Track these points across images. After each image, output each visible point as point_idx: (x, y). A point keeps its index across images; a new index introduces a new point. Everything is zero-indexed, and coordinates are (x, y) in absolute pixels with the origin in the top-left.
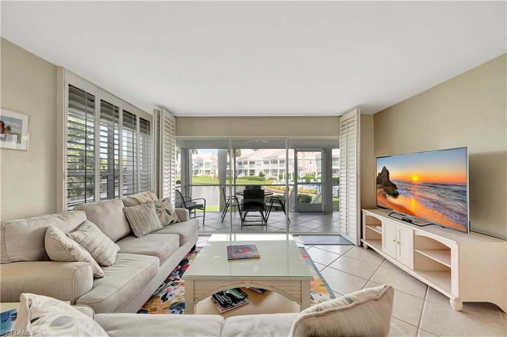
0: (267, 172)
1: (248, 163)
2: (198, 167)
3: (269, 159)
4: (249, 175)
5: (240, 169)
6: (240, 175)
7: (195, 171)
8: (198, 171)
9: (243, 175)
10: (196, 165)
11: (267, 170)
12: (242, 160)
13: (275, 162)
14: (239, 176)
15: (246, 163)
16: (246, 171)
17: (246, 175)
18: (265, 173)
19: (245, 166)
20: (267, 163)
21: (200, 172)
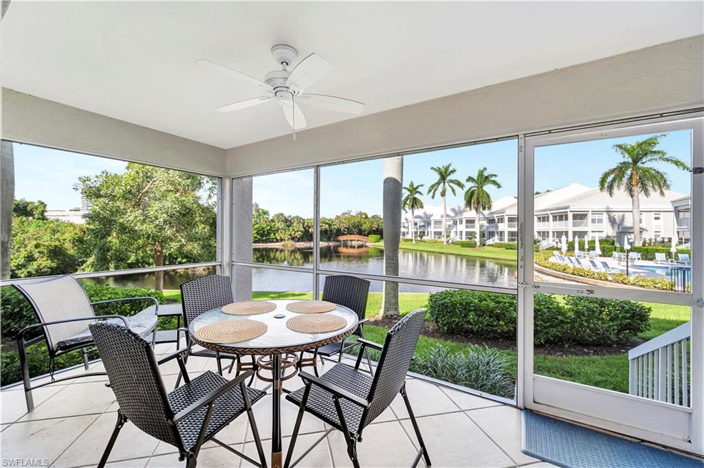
0: (544, 236)
1: (506, 219)
2: (424, 226)
3: (549, 212)
4: (506, 241)
5: (491, 230)
6: (492, 239)
7: (420, 232)
8: (424, 232)
9: (496, 239)
10: (422, 224)
11: (544, 232)
12: (495, 216)
13: (562, 217)
14: (490, 242)
15: (501, 220)
16: (501, 234)
17: (501, 240)
18: (541, 238)
19: (500, 225)
20: (544, 221)
21: (428, 235)
